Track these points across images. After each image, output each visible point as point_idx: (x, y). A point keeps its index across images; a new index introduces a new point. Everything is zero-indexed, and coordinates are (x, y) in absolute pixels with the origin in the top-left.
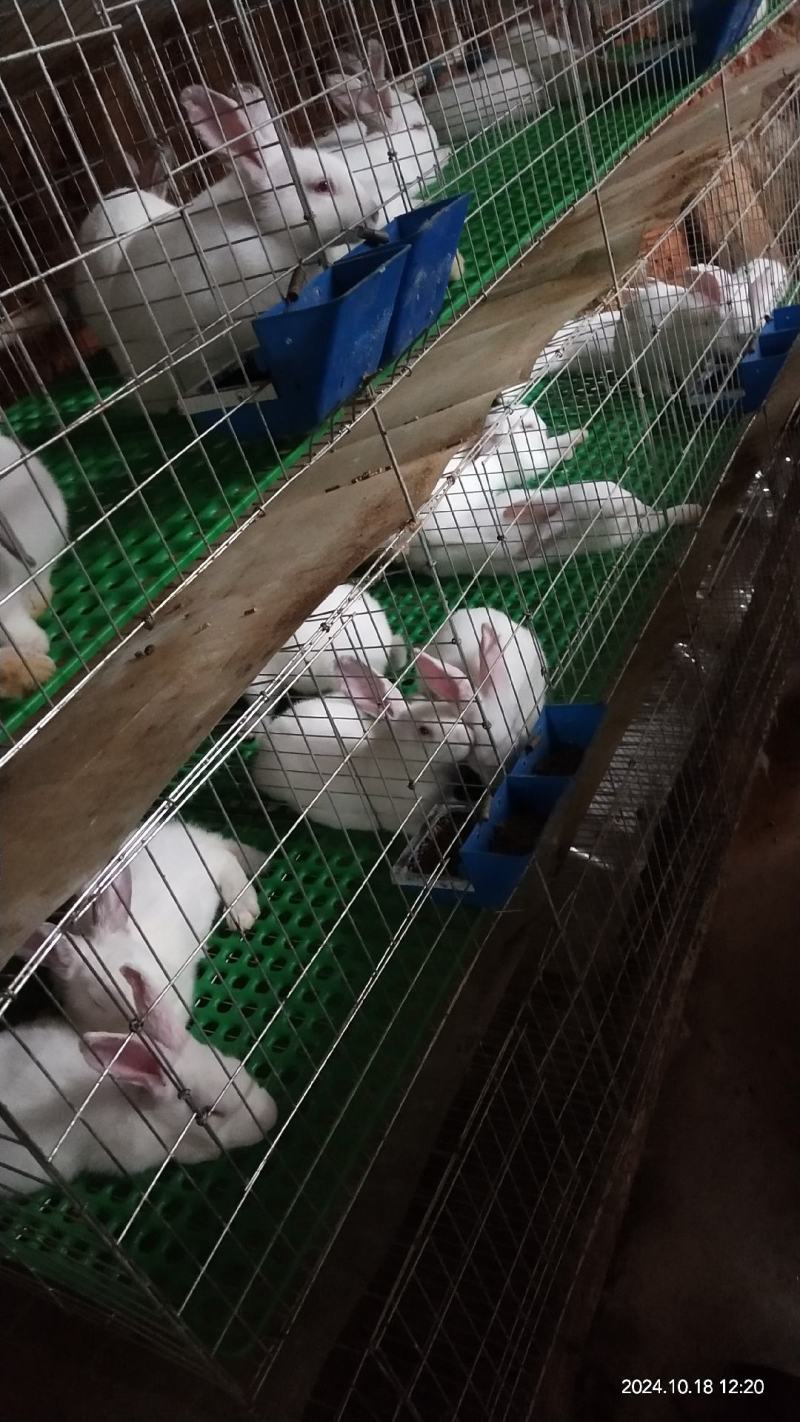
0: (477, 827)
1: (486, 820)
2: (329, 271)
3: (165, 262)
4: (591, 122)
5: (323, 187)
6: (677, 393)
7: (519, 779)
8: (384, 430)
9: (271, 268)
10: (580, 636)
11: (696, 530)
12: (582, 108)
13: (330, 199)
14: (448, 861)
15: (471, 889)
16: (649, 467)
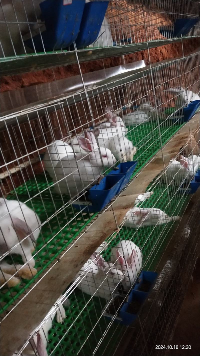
0: (125, 304)
1: (127, 302)
2: (106, 177)
3: (70, 167)
4: (160, 126)
5: (106, 156)
6: (177, 192)
7: (135, 291)
8: (113, 209)
9: (93, 173)
10: (152, 252)
11: (179, 223)
12: (159, 123)
13: (107, 159)
14: (117, 314)
15: (122, 320)
16: (169, 209)
